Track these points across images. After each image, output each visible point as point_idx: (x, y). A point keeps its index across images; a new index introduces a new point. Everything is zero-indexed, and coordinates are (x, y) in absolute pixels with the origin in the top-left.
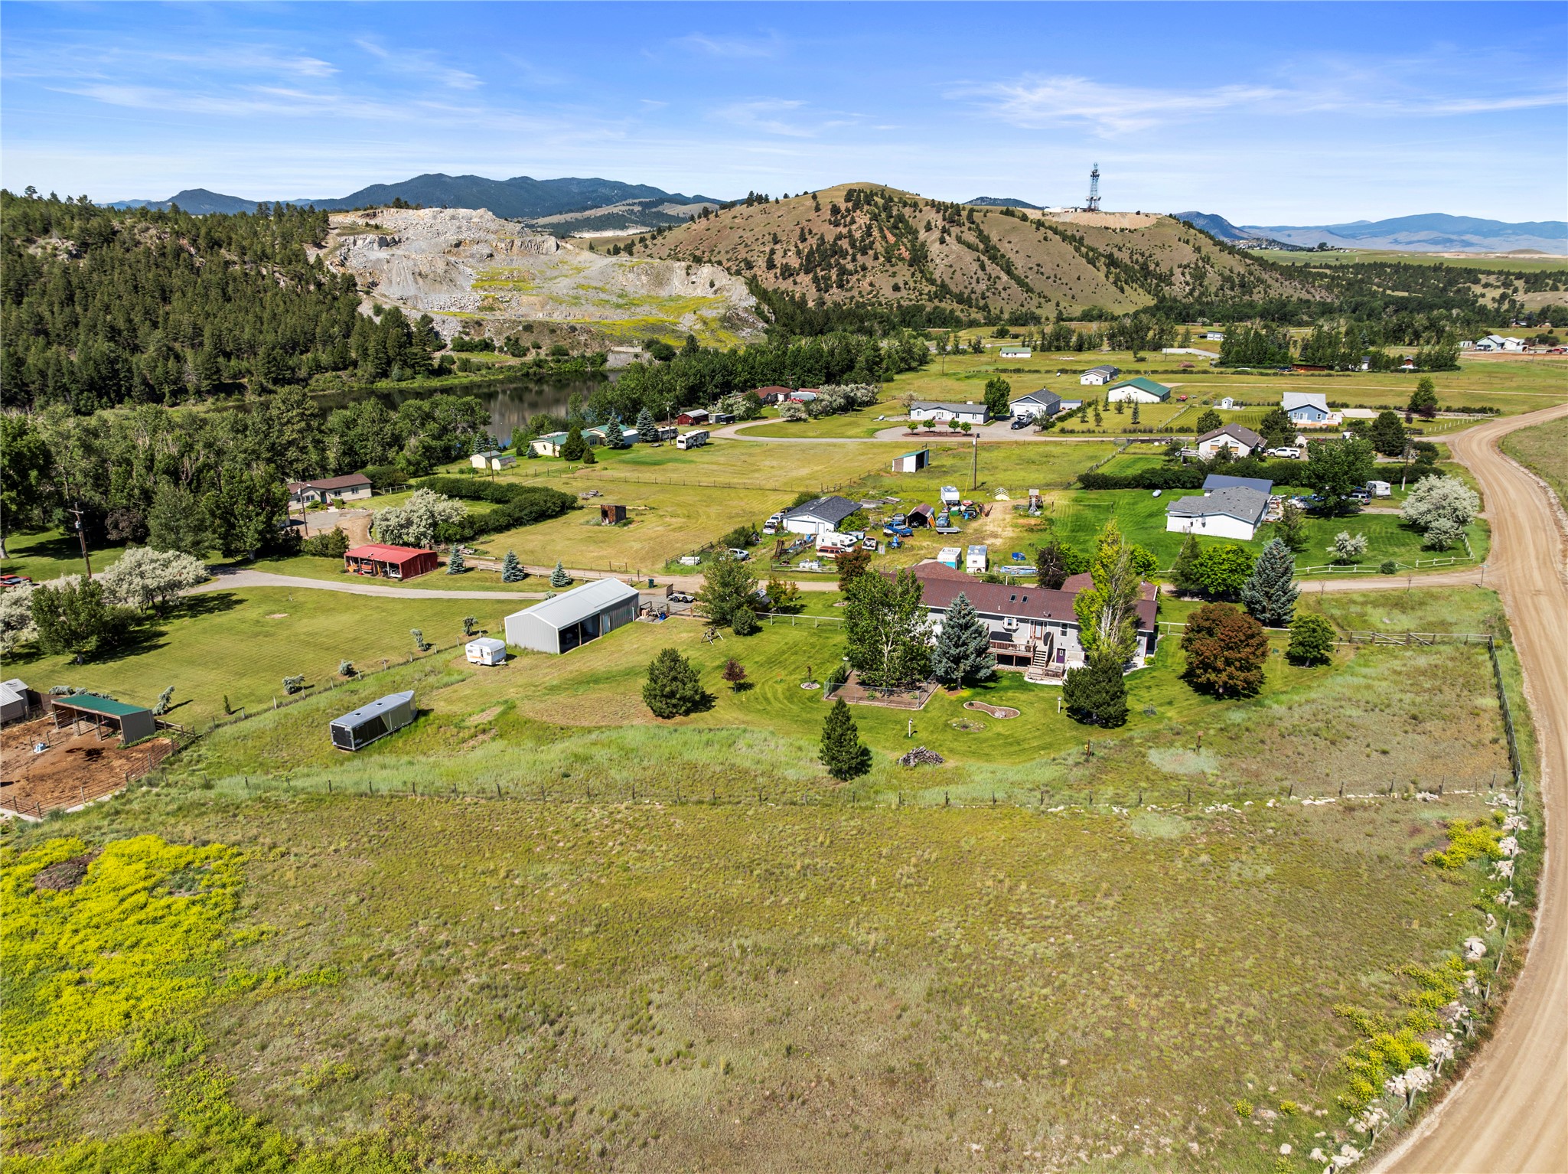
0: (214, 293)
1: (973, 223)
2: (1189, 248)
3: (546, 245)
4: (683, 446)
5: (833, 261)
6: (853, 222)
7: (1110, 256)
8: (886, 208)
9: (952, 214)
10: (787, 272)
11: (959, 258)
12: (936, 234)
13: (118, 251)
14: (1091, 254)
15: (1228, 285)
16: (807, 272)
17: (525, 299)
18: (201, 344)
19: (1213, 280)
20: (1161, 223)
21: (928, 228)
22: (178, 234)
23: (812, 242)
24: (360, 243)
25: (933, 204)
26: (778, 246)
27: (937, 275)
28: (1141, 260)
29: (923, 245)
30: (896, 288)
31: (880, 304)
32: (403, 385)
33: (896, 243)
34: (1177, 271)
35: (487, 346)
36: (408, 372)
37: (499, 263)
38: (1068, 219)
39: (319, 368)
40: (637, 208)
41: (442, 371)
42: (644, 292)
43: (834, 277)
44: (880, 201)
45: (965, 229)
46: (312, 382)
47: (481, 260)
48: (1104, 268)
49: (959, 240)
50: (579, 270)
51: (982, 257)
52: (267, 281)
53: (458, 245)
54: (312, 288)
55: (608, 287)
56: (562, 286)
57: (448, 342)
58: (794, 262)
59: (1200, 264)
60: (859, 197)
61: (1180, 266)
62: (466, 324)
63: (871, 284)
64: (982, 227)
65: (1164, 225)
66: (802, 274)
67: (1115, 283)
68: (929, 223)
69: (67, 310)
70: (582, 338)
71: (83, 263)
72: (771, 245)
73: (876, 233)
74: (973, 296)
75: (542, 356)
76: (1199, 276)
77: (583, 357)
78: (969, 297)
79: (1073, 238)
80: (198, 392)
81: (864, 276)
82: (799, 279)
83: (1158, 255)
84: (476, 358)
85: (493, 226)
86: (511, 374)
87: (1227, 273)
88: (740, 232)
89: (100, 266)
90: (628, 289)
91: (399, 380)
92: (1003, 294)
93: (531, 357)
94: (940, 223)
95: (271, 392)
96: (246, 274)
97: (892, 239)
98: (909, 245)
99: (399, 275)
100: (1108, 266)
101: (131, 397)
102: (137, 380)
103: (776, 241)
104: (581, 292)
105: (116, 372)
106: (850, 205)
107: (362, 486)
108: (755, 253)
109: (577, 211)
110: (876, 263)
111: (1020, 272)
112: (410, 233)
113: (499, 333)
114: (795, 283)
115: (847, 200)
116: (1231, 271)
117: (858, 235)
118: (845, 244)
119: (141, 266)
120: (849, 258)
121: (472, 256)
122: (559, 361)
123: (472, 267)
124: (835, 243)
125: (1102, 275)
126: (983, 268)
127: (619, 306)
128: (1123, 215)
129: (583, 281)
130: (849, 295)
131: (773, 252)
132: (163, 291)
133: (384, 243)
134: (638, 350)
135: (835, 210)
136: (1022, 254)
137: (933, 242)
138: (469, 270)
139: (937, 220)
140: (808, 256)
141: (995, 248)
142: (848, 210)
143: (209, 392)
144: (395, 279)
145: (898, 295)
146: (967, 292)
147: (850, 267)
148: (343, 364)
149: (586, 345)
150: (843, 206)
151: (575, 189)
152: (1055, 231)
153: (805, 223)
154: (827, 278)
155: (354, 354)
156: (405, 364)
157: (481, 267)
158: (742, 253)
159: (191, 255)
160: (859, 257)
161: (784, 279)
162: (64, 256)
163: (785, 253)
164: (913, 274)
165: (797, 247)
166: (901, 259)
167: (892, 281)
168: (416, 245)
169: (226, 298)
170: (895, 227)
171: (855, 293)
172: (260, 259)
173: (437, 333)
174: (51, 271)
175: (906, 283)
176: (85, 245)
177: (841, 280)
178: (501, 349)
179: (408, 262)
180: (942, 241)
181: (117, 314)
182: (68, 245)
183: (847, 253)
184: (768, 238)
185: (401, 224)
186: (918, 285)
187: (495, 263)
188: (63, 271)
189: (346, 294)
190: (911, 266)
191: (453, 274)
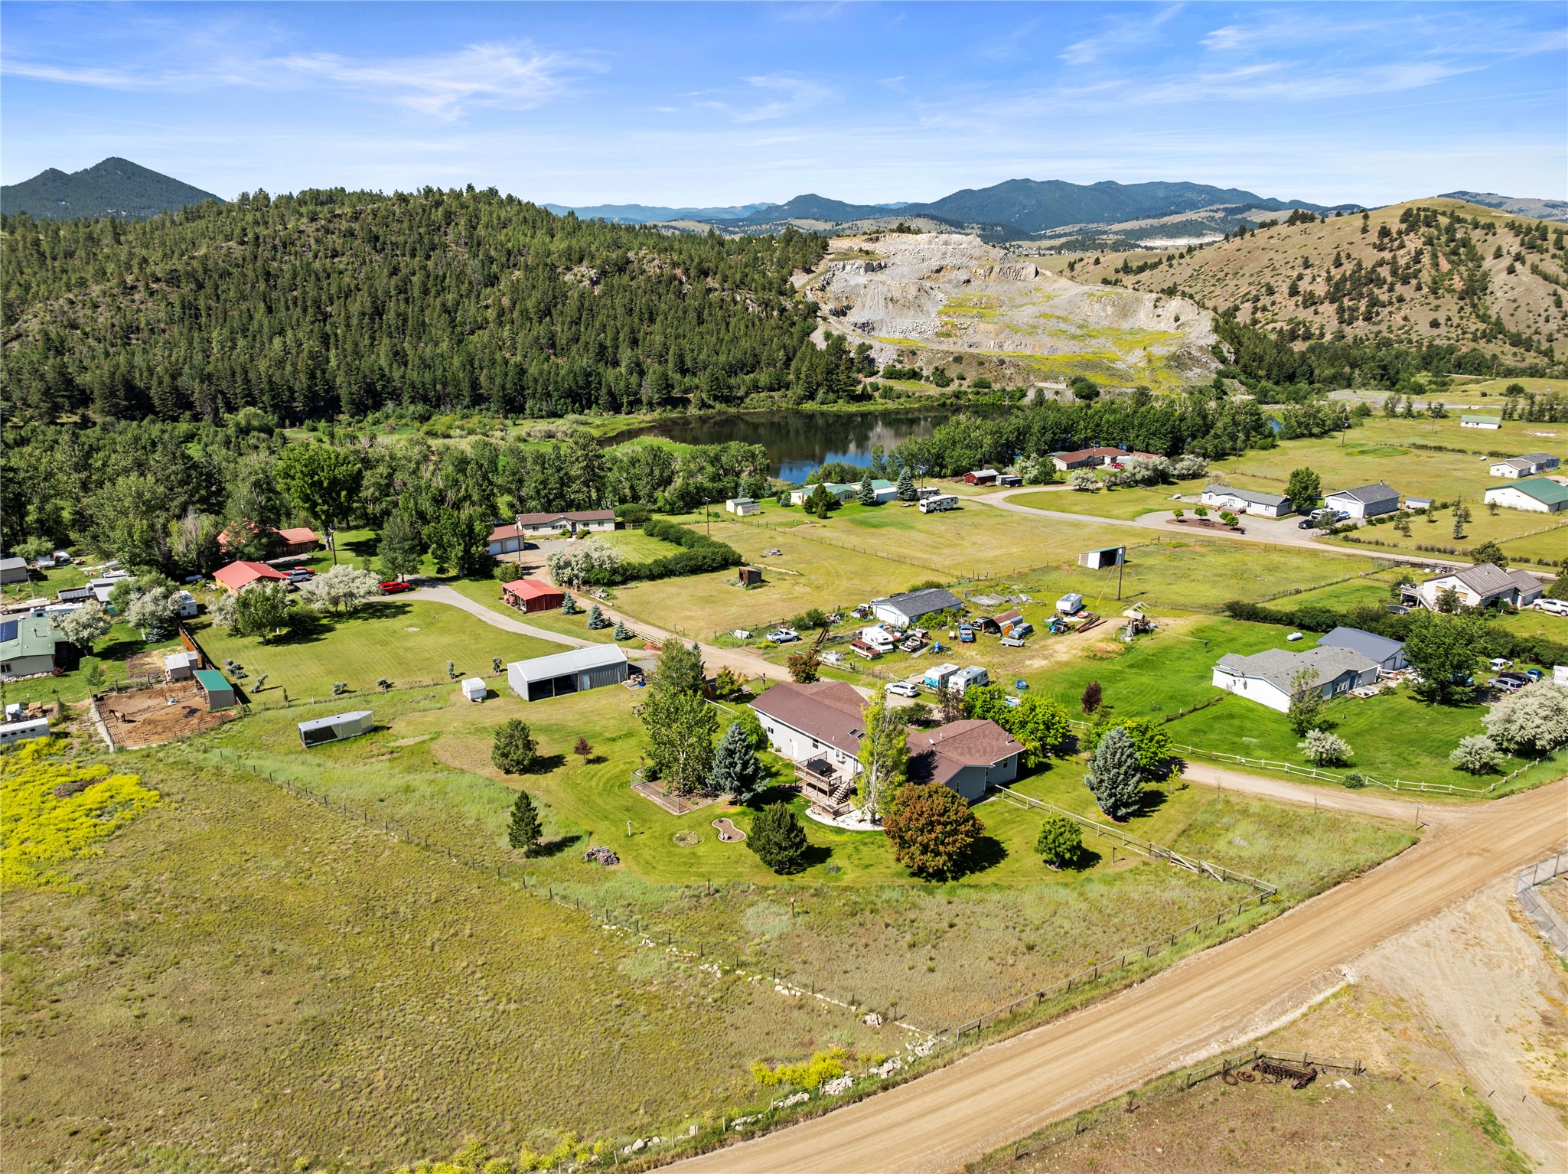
0: (692, 315)
1: (1562, 248)
3: (1024, 272)
4: (924, 509)
5: (1365, 290)
6: (1402, 246)
8: (1450, 230)
9: (1534, 238)
10: (1310, 301)
11: (1529, 291)
12: (1506, 261)
13: (626, 278)
16: (1332, 302)
17: (982, 327)
18: (666, 361)
21: (1498, 255)
22: (675, 265)
23: (1348, 267)
24: (848, 267)
26: (1308, 271)
27: (1493, 313)
29: (1485, 275)
30: (1435, 324)
31: (1409, 342)
32: (825, 408)
33: (1450, 272)
35: (914, 375)
36: (831, 396)
37: (973, 292)
39: (756, 388)
40: (1218, 215)
41: (865, 397)
42: (1106, 323)
43: (1363, 309)
44: (1444, 222)
45: (1547, 256)
46: (747, 400)
47: (957, 286)
49: (1535, 270)
50: (1049, 298)
51: (1560, 291)
52: (739, 307)
53: (938, 271)
54: (775, 313)
55: (1071, 316)
56: (1025, 315)
57: (881, 369)
58: (1321, 289)
60: (1413, 218)
62: (901, 353)
63: (1405, 319)
66: (1327, 303)
68: (1499, 249)
69: (574, 328)
70: (1008, 372)
71: (597, 291)
72: (1301, 270)
73: (1426, 259)
74: (1536, 337)
75: (963, 388)
77: (1004, 390)
78: (1530, 338)
80: (650, 404)
81: (1399, 309)
82: (1321, 309)
84: (899, 386)
85: (977, 253)
86: (928, 403)
88: (1272, 254)
89: (608, 293)
90: (1091, 319)
91: (822, 403)
93: (953, 387)
94: (1515, 249)
95: (710, 407)
96: (723, 300)
97: (1445, 266)
98: (1465, 275)
99: (872, 300)
101: (597, 404)
102: (604, 391)
103: (1307, 265)
104: (1042, 321)
105: (589, 384)
106: (1404, 226)
107: (608, 520)
108: (1281, 278)
109: (1155, 217)
110: (1418, 295)
112: (898, 259)
113: (929, 362)
114: (1316, 313)
115: (1403, 221)
117: (1402, 262)
118: (1384, 272)
119: (640, 291)
120: (1386, 287)
121: (950, 281)
122: (978, 393)
123: (946, 293)
124: (1373, 270)
126: (1559, 304)
127: (1074, 337)
129: (1048, 310)
130: (1375, 329)
131: (1300, 277)
132: (651, 313)
133: (870, 268)
134: (1062, 386)
135: (1384, 232)
137: (1500, 271)
138: (941, 296)
139: (1511, 243)
140: (1337, 284)
142: (1400, 233)
143: (659, 404)
144: (868, 303)
145: (1435, 332)
146: (1529, 332)
147: (1384, 297)
148: (780, 385)
149: (1010, 379)
150: (1395, 226)
153: (1346, 246)
154: (1354, 309)
155: (791, 377)
156: (830, 389)
157: (954, 293)
158: (1267, 278)
159: (681, 283)
160: (1398, 287)
161: (1305, 308)
162: (587, 283)
163: (1314, 279)
164: (1462, 308)
165: (1328, 272)
166: (1450, 290)
167: (1433, 315)
168: (898, 271)
169: (701, 321)
170: (1455, 253)
171: (1383, 327)
172: (737, 287)
173: (873, 360)
174: (574, 295)
175: (1449, 319)
176: (604, 273)
177: (1370, 312)
178: (927, 379)
179: (886, 288)
180: (1511, 270)
181: (609, 333)
182: (592, 273)
183: (1385, 282)
184: (1300, 261)
185: (892, 250)
186: (1464, 322)
187: (968, 289)
188: (582, 296)
189: (805, 320)
190: (1461, 298)
191: (924, 300)
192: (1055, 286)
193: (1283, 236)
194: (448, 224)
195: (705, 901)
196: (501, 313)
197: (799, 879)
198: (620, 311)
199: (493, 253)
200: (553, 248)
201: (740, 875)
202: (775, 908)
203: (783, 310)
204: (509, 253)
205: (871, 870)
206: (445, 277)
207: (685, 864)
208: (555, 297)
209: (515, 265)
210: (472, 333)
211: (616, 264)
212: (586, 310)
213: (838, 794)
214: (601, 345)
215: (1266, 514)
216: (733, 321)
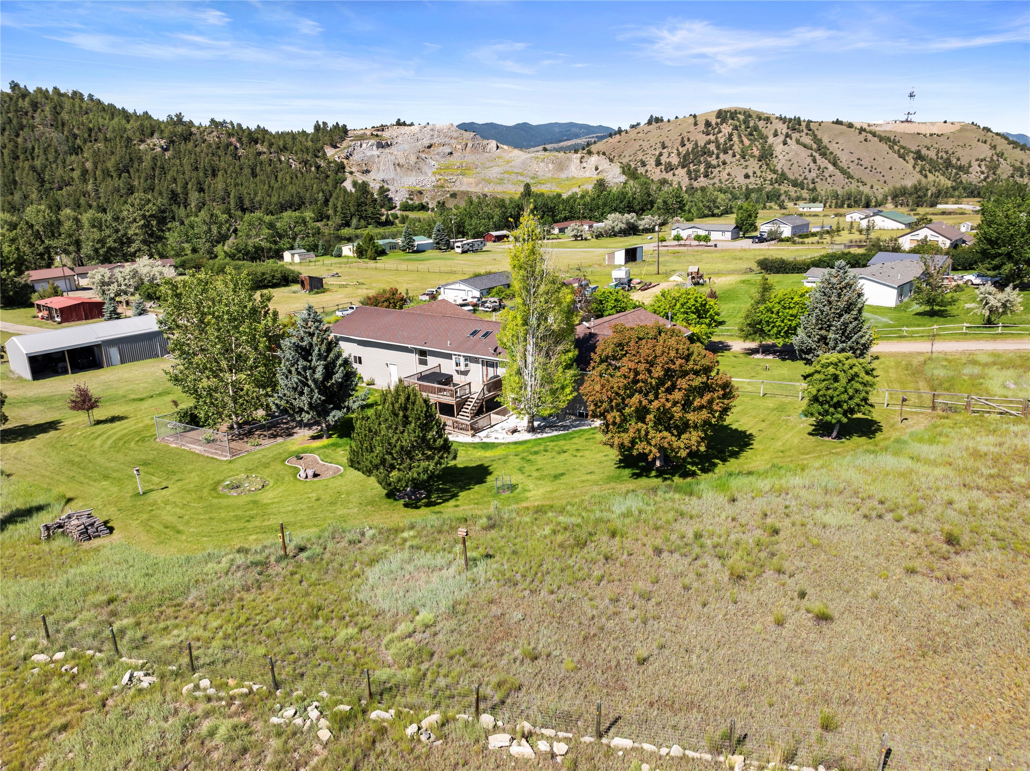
0: (247, 171)
1: (810, 130)
2: (987, 146)
3: (489, 147)
4: (459, 250)
5: (702, 159)
6: (720, 132)
7: (918, 152)
8: (746, 122)
9: (794, 124)
10: (669, 168)
11: (797, 154)
12: (781, 138)
13: (190, 145)
14: (902, 151)
15: (1018, 174)
16: (683, 168)
17: (466, 180)
19: (1005, 170)
20: (964, 128)
21: (776, 135)
22: (230, 136)
23: (689, 146)
24: (364, 145)
25: (780, 118)
26: (665, 150)
27: (779, 168)
28: (945, 156)
29: (770, 146)
30: (747, 176)
31: (734, 188)
32: (359, 232)
33: (750, 145)
34: (975, 164)
35: (423, 208)
36: (363, 223)
37: (456, 160)
38: (888, 128)
41: (387, 223)
42: (550, 175)
43: (702, 170)
44: (741, 117)
45: (803, 134)
47: (444, 157)
48: (912, 162)
49: (798, 142)
50: (508, 162)
51: (814, 154)
52: (284, 164)
53: (429, 147)
54: (313, 169)
55: (525, 172)
56: (494, 172)
57: (398, 205)
58: (675, 160)
59: (995, 158)
60: (723, 115)
61: (977, 160)
62: (411, 193)
63: (729, 174)
64: (816, 132)
65: (966, 130)
66: (680, 168)
67: (921, 172)
68: (776, 131)
69: (149, 181)
71: (168, 155)
72: (661, 150)
73: (735, 138)
74: (805, 181)
76: (993, 167)
78: (802, 182)
79: (889, 140)
81: (724, 169)
82: (677, 172)
83: (960, 152)
84: (412, 215)
85: (455, 135)
87: (1018, 164)
88: (641, 142)
89: (177, 156)
90: (538, 173)
91: (356, 229)
92: (829, 180)
94: (785, 131)
96: (271, 160)
97: (747, 142)
98: (759, 147)
99: (385, 165)
100: (915, 159)
103: (664, 147)
104: (506, 176)
106: (719, 120)
108: (649, 156)
109: (556, 143)
110: (734, 159)
111: (844, 164)
112: (400, 140)
113: (433, 199)
114: (674, 175)
115: (718, 117)
116: (1022, 163)
117: (722, 141)
118: (712, 147)
119: (203, 154)
120: (714, 156)
121: (438, 154)
123: (437, 161)
124: (705, 146)
125: (910, 166)
126: (815, 161)
128: (933, 124)
129: (509, 169)
130: (712, 182)
131: (661, 154)
132: (214, 171)
133: (380, 146)
135: (708, 124)
136: (846, 151)
137: (779, 144)
138: (433, 163)
139: (783, 128)
140: (684, 156)
141: (825, 147)
142: (717, 124)
144: (382, 168)
145: (748, 181)
146: (801, 179)
147: (714, 162)
148: (321, 217)
150: (714, 121)
151: (557, 130)
152: (874, 134)
153: (686, 134)
154: (697, 171)
155: (330, 212)
156: (361, 217)
157: (442, 161)
158: (640, 156)
159: (236, 148)
160: (721, 155)
161: (667, 172)
162: (159, 149)
163: (669, 155)
164: (761, 166)
165: (678, 150)
166: (753, 156)
167: (745, 171)
168: (401, 147)
169: (254, 175)
170: (751, 134)
171: (716, 180)
172: (281, 150)
173: (391, 199)
174: (148, 158)
175: (755, 173)
176: (172, 142)
177: (707, 172)
178: (433, 210)
179: (393, 158)
180: (785, 143)
181: (179, 183)
182: (162, 142)
183: (713, 153)
184: (659, 145)
185: (395, 134)
186: (764, 174)
187: (451, 159)
188: (154, 159)
189: (336, 174)
190: (760, 161)
191: (421, 165)
192: (511, 155)
193: (646, 131)
194: (35, 111)
195: (276, 569)
196: (85, 172)
197: (449, 509)
198: (187, 168)
199: (76, 131)
200: (129, 126)
201: (344, 519)
202: (424, 559)
203: (318, 167)
204: (90, 130)
205: (564, 479)
206: (33, 148)
207: (238, 518)
208: (131, 160)
209: (96, 140)
210: (61, 189)
211: (182, 135)
212: (158, 168)
213: (470, 407)
214: (172, 191)
215: (723, 238)
216: (280, 175)
